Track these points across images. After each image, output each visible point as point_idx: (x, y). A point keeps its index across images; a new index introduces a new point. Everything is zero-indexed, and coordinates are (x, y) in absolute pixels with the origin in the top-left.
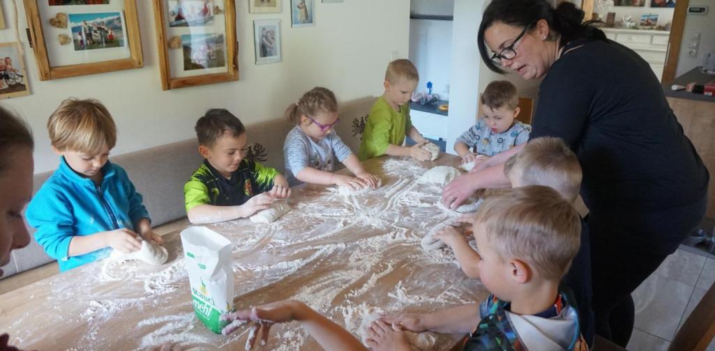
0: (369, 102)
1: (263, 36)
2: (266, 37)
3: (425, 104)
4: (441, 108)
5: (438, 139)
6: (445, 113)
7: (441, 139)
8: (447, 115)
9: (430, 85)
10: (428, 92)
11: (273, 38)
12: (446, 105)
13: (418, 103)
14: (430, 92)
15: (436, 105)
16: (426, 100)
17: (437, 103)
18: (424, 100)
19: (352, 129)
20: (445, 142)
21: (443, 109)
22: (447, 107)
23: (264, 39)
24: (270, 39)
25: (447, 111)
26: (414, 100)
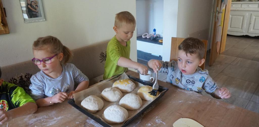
0: (104, 45)
1: (28, 4)
2: (31, 5)
3: (153, 39)
4: (160, 41)
5: (159, 56)
6: (161, 44)
7: (160, 56)
8: (162, 45)
9: (155, 30)
10: (154, 33)
11: (37, 6)
12: (162, 40)
13: (150, 39)
14: (155, 33)
15: (158, 39)
16: (153, 37)
17: (158, 38)
18: (152, 37)
19: (100, 58)
20: (162, 57)
21: (161, 41)
22: (162, 41)
23: (29, 6)
24: (34, 6)
25: (162, 43)
26: (148, 37)
